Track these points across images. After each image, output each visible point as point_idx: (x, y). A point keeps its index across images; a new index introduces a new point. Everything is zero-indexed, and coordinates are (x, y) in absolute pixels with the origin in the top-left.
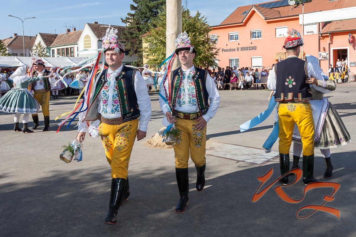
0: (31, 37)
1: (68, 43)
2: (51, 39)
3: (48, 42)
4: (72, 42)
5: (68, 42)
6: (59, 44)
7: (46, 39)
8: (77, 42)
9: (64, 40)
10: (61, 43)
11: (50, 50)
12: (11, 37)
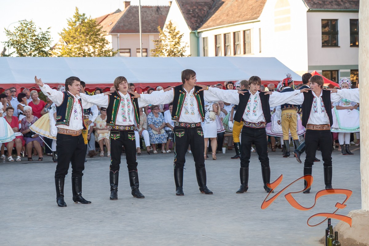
0: (158, 8)
1: (238, 19)
2: (200, 10)
3: (193, 20)
4: (248, 17)
5: (239, 17)
6: (218, 22)
7: (189, 11)
8: (258, 17)
9: (231, 13)
10: (223, 21)
11: (198, 38)
12: (119, 11)
